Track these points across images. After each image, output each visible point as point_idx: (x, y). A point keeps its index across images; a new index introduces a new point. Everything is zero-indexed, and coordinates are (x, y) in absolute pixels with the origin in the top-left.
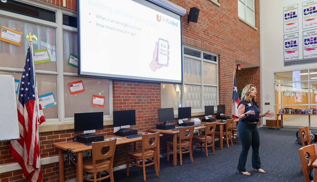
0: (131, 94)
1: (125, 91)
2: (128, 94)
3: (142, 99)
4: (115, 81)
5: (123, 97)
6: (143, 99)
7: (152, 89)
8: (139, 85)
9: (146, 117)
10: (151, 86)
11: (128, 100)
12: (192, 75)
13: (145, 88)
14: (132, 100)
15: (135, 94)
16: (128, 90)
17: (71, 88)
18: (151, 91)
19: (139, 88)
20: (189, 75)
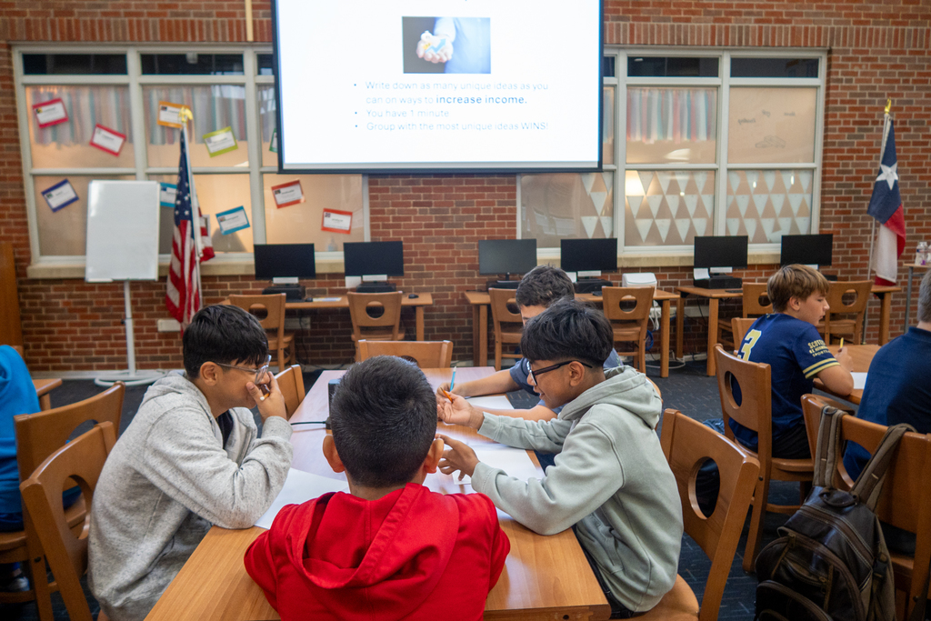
0: (416, 204)
1: (398, 197)
2: (408, 205)
3: (450, 215)
4: (375, 176)
5: (393, 212)
6: (452, 217)
7: (485, 189)
8: (440, 183)
9: (460, 260)
10: (482, 182)
11: (409, 219)
12: (670, 138)
13: (457, 189)
14: (416, 219)
15: (429, 204)
16: (406, 195)
17: (278, 196)
18: (482, 197)
19: (441, 190)
20: (652, 141)
